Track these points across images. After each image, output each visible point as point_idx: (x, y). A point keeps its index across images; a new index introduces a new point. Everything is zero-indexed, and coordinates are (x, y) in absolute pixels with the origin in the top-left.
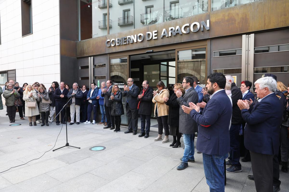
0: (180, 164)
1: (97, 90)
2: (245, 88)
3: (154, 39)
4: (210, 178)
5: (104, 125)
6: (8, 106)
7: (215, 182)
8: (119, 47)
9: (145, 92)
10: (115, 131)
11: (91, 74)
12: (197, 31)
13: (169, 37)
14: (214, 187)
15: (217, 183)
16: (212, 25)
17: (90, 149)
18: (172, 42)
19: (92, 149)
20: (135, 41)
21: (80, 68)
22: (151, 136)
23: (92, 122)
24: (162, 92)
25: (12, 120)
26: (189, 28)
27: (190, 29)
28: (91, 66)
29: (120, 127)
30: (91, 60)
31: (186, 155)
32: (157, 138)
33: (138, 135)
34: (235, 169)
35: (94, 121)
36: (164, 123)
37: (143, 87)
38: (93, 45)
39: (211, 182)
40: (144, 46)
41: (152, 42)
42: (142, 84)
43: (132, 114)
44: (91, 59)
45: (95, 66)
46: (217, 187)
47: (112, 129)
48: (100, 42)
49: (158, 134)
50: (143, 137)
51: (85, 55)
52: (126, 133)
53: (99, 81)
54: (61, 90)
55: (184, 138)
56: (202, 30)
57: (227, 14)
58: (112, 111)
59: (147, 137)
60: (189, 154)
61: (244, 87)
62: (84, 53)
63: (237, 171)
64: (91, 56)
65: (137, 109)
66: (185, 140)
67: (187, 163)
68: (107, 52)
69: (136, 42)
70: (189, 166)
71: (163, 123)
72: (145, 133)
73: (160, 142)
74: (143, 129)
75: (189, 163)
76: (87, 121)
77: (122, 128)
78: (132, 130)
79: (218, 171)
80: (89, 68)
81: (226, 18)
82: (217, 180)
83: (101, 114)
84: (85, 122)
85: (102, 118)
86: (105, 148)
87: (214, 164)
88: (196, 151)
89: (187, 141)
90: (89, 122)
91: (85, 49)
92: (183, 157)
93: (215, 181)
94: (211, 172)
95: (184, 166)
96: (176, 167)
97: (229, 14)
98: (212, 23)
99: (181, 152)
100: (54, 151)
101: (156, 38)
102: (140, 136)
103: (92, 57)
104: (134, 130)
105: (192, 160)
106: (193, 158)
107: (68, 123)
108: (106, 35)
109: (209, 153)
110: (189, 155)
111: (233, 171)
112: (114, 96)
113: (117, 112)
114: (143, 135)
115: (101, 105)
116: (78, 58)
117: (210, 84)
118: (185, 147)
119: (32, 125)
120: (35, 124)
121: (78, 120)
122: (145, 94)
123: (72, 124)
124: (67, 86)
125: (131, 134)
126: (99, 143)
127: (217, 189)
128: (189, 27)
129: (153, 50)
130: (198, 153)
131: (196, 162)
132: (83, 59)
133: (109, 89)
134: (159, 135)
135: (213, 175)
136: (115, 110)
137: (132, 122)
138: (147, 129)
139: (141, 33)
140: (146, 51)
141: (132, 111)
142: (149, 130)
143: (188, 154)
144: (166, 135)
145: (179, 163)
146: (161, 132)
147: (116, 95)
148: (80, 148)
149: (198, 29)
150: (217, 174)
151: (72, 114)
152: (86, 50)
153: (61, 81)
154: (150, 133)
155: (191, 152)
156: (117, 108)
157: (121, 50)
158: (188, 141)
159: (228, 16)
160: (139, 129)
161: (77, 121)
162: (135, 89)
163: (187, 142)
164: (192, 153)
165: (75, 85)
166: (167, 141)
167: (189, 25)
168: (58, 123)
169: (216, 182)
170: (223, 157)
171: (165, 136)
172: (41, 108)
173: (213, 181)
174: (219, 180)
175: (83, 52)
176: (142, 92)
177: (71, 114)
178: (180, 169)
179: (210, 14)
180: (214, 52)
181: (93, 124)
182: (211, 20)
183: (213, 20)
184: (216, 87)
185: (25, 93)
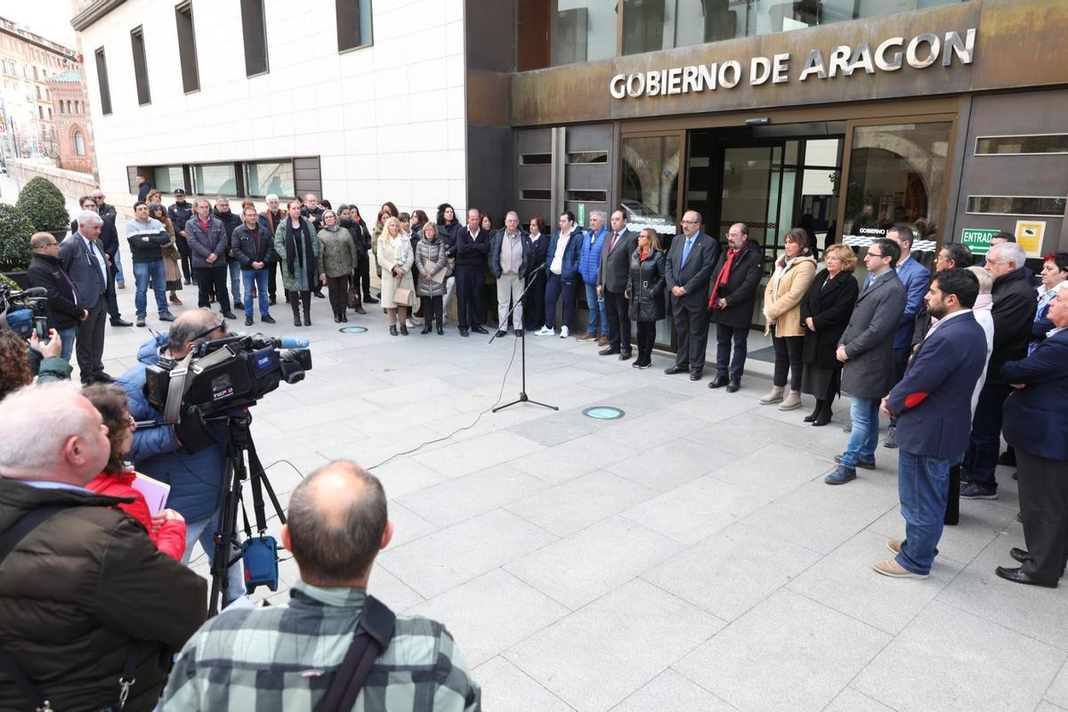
0: (835, 470)
1: (579, 235)
2: (1055, 274)
3: (776, 83)
4: (910, 503)
5: (597, 344)
6: (331, 276)
7: (920, 513)
8: (656, 102)
9: (734, 259)
10: (635, 364)
11: (557, 183)
12: (931, 66)
13: (830, 80)
14: (916, 521)
15: (925, 514)
16: (984, 47)
17: (585, 412)
18: (838, 97)
19: (590, 413)
20: (712, 85)
21: (521, 163)
22: (745, 387)
23: (558, 331)
24: (793, 265)
25: (340, 316)
26: (901, 53)
27: (904, 57)
28: (558, 158)
29: (650, 352)
30: (558, 136)
31: (854, 449)
32: (769, 396)
33: (706, 381)
34: (976, 490)
35: (565, 329)
36: (792, 357)
37: (727, 243)
38: (567, 88)
39: (912, 512)
40: (740, 105)
41: (771, 91)
42: (728, 232)
43: (691, 320)
44: (558, 133)
45: (571, 157)
46: (923, 523)
47: (625, 358)
48: (590, 78)
49: (772, 382)
50: (723, 390)
51: (540, 121)
52: (669, 372)
53: (581, 207)
54: (472, 235)
55: (852, 407)
56: (946, 61)
57: (1041, 11)
58: (630, 307)
59: (734, 390)
60: (864, 447)
61: (1052, 271)
62: (535, 115)
63: (982, 497)
64: (558, 126)
65: (708, 309)
66: (857, 413)
67: (852, 468)
68: (613, 116)
69: (714, 88)
70: (859, 478)
71: (789, 353)
72: (730, 377)
73: (776, 408)
74: (723, 367)
75: (859, 470)
76: (544, 328)
77: (656, 356)
78: (690, 364)
79: (931, 489)
80: (550, 162)
81: (1039, 25)
82: (926, 508)
83: (588, 309)
84: (539, 328)
85: (591, 322)
86: (622, 414)
87: (923, 474)
88: (882, 439)
89: (861, 414)
90: (551, 332)
91: (539, 101)
92: (845, 454)
93: (921, 509)
94: (914, 491)
95: (846, 476)
96: (824, 477)
97: (1050, 12)
98: (983, 41)
99: (836, 440)
100: (494, 411)
101: (785, 78)
102: (713, 386)
103: (563, 130)
104: (693, 367)
105: (869, 463)
106: (871, 457)
107: (493, 332)
108: (612, 60)
109: (915, 451)
110: (861, 450)
111: (970, 496)
112: (641, 263)
113: (646, 312)
114: (722, 382)
115: (589, 284)
116: (513, 128)
117: (939, 294)
118: (854, 429)
119: (396, 334)
120: (405, 331)
121: (518, 325)
122: (735, 266)
123: (502, 334)
124: (485, 219)
125: (685, 378)
126: (599, 398)
127: (923, 526)
128: (902, 48)
129: (769, 120)
130: (888, 446)
131: (880, 469)
132: (530, 134)
133: (618, 238)
134: (775, 387)
135: (917, 498)
136: (639, 304)
137: (688, 344)
138: (737, 367)
139: (732, 59)
140: (747, 121)
141: (691, 310)
142: (740, 371)
143: (859, 447)
144: (793, 388)
145: (832, 468)
146: (780, 380)
147: (646, 260)
148: (557, 409)
149: (933, 56)
150: (927, 496)
151: (503, 307)
152: (542, 104)
153: (470, 205)
154: (743, 377)
155: (867, 441)
156: (645, 300)
157: (662, 112)
158: (864, 415)
159: (1046, 17)
160: (711, 365)
161: (516, 328)
162: (708, 248)
163: (861, 417)
164: (871, 445)
165: (511, 217)
166: (797, 406)
167: (904, 41)
168: (464, 330)
169: (922, 511)
170: (946, 461)
171: (791, 392)
172: (420, 285)
173: (917, 510)
174: (931, 508)
175: (531, 108)
176: (726, 255)
177: (499, 307)
178: (832, 481)
179: (981, 8)
180: (979, 139)
181: (562, 337)
182: (983, 28)
183: (990, 27)
184: (951, 303)
185: (381, 241)
